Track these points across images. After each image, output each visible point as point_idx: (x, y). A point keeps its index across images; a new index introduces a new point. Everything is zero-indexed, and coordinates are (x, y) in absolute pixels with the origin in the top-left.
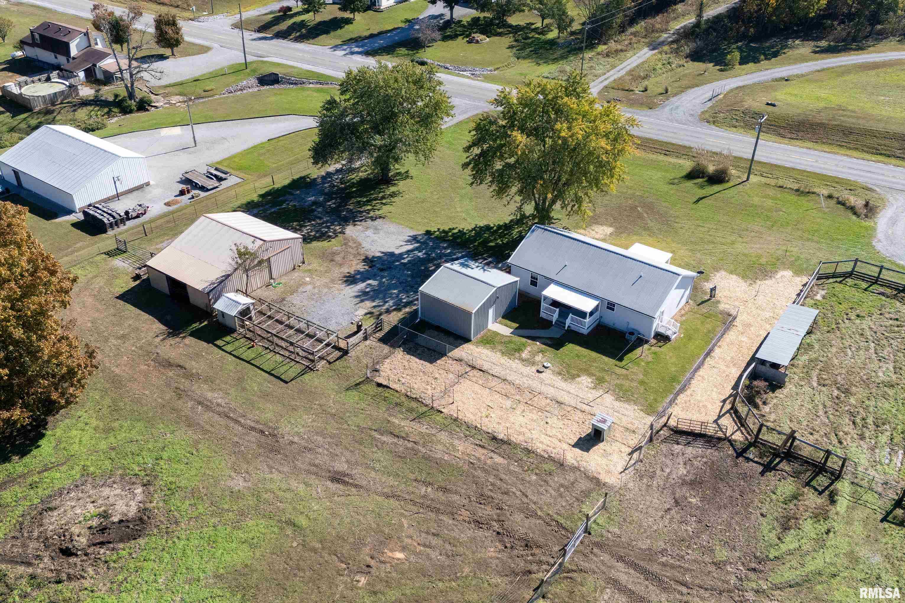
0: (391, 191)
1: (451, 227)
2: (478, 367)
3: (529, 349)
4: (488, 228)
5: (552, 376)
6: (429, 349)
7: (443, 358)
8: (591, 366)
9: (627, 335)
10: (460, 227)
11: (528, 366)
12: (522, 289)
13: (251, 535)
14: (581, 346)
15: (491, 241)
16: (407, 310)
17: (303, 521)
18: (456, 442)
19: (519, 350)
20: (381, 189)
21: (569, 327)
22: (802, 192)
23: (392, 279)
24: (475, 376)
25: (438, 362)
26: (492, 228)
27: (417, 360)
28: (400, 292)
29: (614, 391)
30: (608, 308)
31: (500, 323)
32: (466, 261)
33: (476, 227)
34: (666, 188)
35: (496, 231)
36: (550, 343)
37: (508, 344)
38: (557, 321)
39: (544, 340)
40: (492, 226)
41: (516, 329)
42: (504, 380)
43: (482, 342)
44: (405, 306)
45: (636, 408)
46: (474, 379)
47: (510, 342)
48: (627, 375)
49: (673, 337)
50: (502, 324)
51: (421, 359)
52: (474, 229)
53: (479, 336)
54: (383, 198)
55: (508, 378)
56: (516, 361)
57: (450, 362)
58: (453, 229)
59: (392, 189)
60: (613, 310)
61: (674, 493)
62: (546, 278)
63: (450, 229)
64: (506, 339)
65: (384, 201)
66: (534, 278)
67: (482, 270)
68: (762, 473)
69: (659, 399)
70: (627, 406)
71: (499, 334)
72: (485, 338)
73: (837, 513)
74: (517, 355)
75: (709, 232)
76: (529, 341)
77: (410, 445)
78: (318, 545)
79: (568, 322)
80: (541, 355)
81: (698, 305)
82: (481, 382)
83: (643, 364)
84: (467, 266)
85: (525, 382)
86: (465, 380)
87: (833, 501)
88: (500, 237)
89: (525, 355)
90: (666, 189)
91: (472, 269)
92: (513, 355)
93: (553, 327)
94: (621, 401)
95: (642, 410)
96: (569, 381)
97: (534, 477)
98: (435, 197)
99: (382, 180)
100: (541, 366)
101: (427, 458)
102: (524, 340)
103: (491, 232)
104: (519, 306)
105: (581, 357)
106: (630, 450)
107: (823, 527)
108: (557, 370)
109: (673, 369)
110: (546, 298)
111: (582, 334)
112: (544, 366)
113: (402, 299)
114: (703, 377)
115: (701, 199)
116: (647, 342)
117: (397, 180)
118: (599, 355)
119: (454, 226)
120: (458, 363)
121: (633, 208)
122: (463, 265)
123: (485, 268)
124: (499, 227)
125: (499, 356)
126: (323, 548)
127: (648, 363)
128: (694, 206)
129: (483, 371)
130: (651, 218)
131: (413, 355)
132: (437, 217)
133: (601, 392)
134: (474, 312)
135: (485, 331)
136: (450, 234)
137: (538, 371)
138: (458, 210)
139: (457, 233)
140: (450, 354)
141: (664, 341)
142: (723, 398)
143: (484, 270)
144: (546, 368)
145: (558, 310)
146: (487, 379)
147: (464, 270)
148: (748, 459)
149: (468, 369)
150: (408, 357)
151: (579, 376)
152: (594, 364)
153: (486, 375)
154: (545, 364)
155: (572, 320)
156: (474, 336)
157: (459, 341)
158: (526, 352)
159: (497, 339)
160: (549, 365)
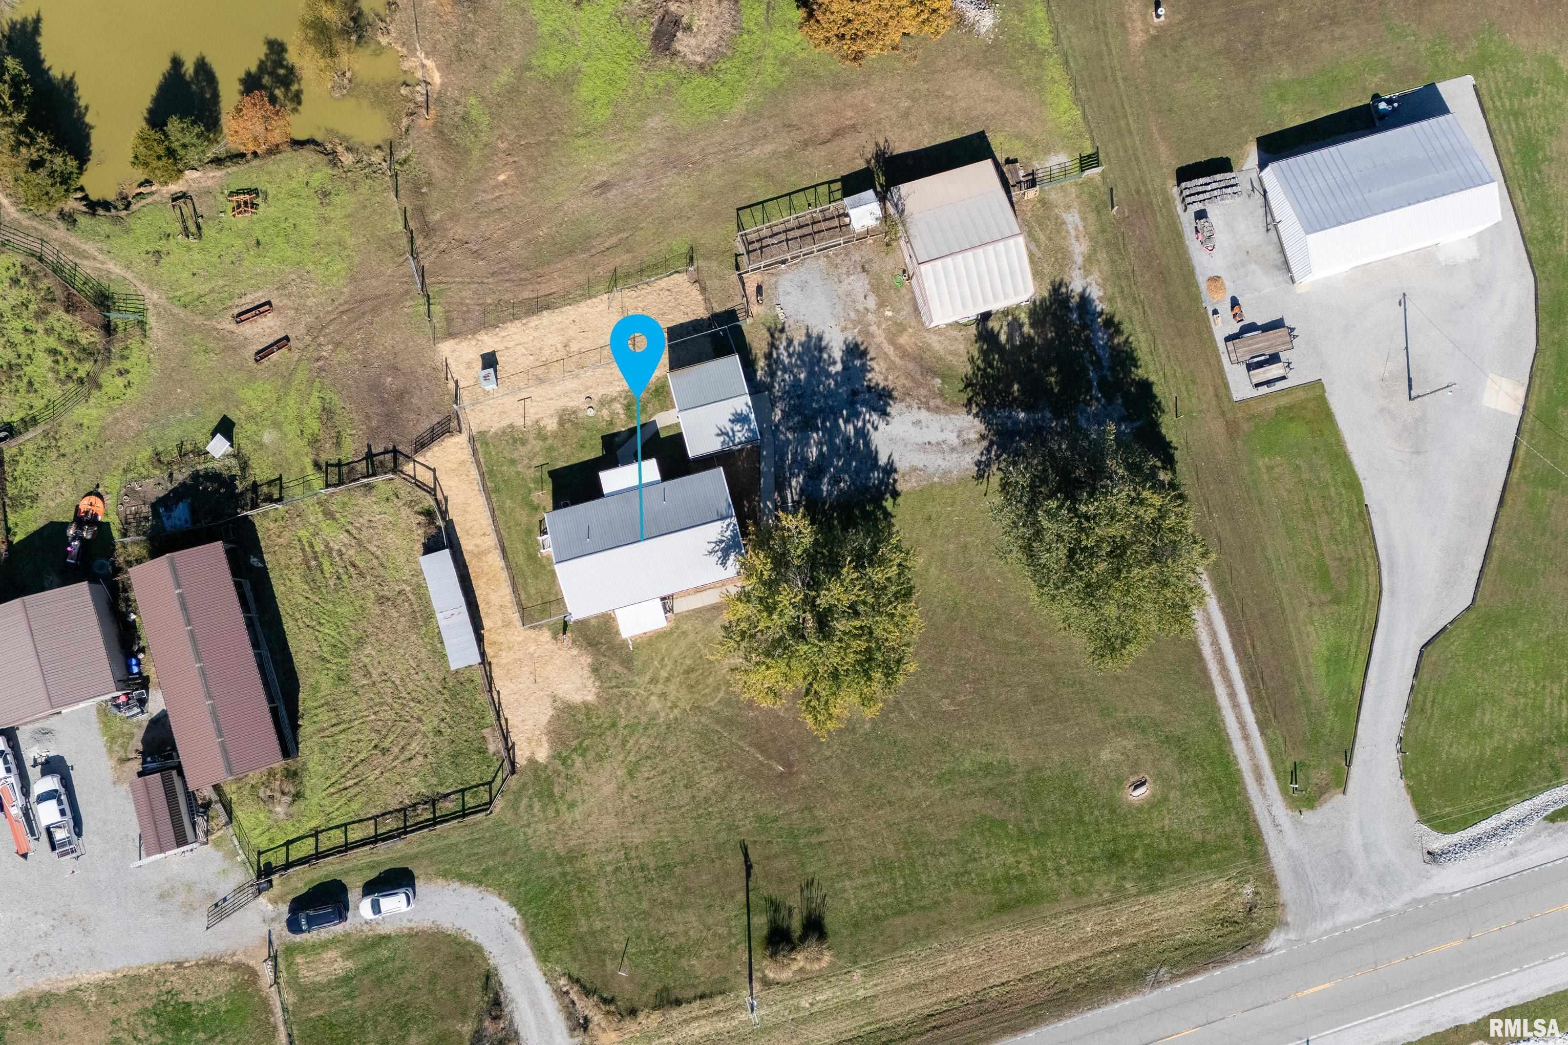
3: (623, 418)
5: (577, 403)
11: (602, 397)
13: (597, 107)
17: (581, 142)
18: (568, 282)
19: (628, 407)
28: (798, 380)
29: (522, 433)
31: (673, 426)
37: (644, 407)
41: (658, 431)
45: (493, 431)
47: (645, 411)
48: (532, 462)
50: (671, 426)
56: (617, 395)
61: (404, 374)
64: (651, 411)
68: (369, 446)
69: (488, 457)
70: (500, 426)
71: (664, 411)
72: (666, 394)
73: (307, 454)
74: (623, 402)
76: (633, 426)
77: (593, 251)
78: (552, 139)
83: (533, 485)
85: (587, 380)
87: (317, 465)
89: (618, 407)
92: (625, 399)
94: (508, 428)
95: (488, 432)
97: (489, 301)
100: (594, 406)
101: (571, 252)
102: (638, 423)
106: (461, 385)
107: (307, 432)
108: (580, 414)
109: (508, 502)
112: (592, 408)
126: (548, 140)
127: (530, 489)
133: (529, 423)
137: (590, 399)
142: (449, 503)
144: (589, 408)
148: (386, 452)
151: (560, 425)
154: (593, 412)
158: (621, 412)
159: (659, 404)
160: (591, 414)
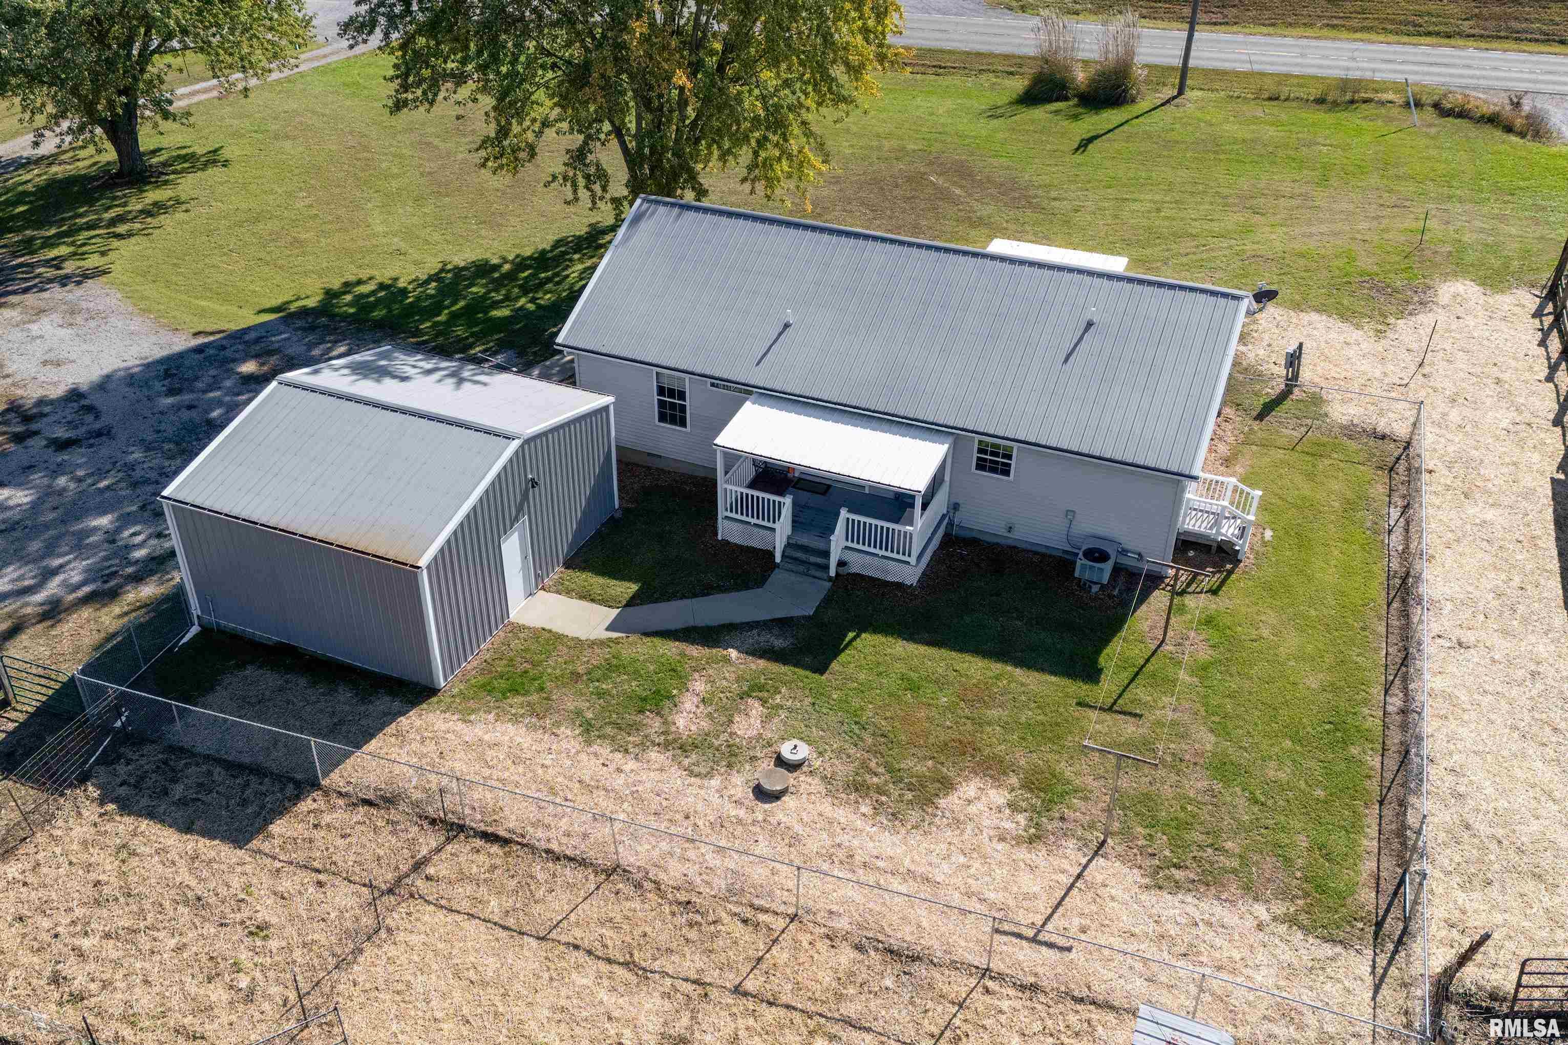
0: (147, 201)
1: (352, 278)
2: (474, 821)
3: (699, 686)
4: (483, 269)
5: (826, 807)
6: (234, 768)
7: (306, 805)
8: (980, 723)
9: (1081, 562)
10: (384, 275)
11: (709, 775)
12: (630, 441)
14: (911, 637)
15: (496, 305)
16: (149, 590)
19: (657, 700)
20: (115, 198)
21: (841, 564)
22: (1335, 104)
23: (101, 473)
24: (463, 877)
25: (277, 827)
26: (496, 268)
27: (170, 838)
28: (126, 520)
29: (1126, 834)
30: (981, 465)
31: (562, 589)
32: (383, 356)
33: (442, 270)
34: (984, 127)
35: (511, 276)
36: (779, 643)
37: (605, 677)
38: (788, 545)
39: (753, 638)
40: (495, 261)
41: (632, 602)
42: (609, 872)
43: (487, 688)
44: (138, 579)
45: (1260, 910)
46: (461, 894)
47: (612, 667)
48: (1147, 745)
49: (1243, 546)
50: (568, 592)
51: (187, 828)
52: (435, 277)
53: (471, 664)
54: (120, 219)
55: (628, 858)
56: (653, 755)
57: (338, 816)
58: (359, 282)
59: (153, 195)
60: (1006, 473)
62: (717, 382)
63: (346, 284)
64: (598, 657)
65: (121, 229)
66: (672, 393)
67: (451, 381)
69: (1338, 841)
70: (1220, 911)
71: (559, 638)
72: (500, 667)
74: (654, 724)
75: (1158, 210)
76: (695, 651)
79: (838, 542)
80: (756, 709)
81: (1260, 417)
82: (494, 906)
83: (1183, 675)
84: (382, 373)
85: (713, 860)
86: (414, 906)
88: (525, 290)
89: (686, 717)
90: (984, 133)
91: (404, 379)
92: (634, 727)
93: (777, 576)
94: (1178, 885)
95: (1291, 921)
96: (914, 815)
98: (299, 205)
99: (120, 174)
100: (767, 764)
102: (670, 649)
103: (494, 281)
104: (626, 511)
105: (930, 689)
108: (843, 770)
109: (1313, 682)
110: (733, 457)
111: (899, 586)
112: (780, 762)
113: (129, 548)
114: (1449, 697)
115: (1090, 140)
116: (1155, 580)
117: (174, 173)
118: (997, 667)
119: (364, 275)
120: (379, 817)
121: (916, 180)
122: (364, 370)
123: (466, 374)
124: (521, 264)
125: (574, 745)
127: (1202, 670)
128: (1079, 158)
129: (505, 842)
130: (976, 196)
131: (151, 815)
132: (304, 254)
133: (1073, 852)
134: (423, 562)
135: (500, 634)
136: (348, 298)
137: (762, 794)
138: (380, 229)
139: (373, 293)
140: (335, 779)
141: (1219, 567)
143: (461, 381)
144: (793, 767)
145: (787, 501)
146: (527, 883)
147: (367, 388)
149: (429, 841)
150: (125, 824)
151: (947, 785)
152: (993, 713)
153: (523, 862)
154: (786, 750)
155: (853, 532)
156: (451, 665)
157: (383, 703)
158: (689, 703)
159: (554, 664)
160: (803, 751)
